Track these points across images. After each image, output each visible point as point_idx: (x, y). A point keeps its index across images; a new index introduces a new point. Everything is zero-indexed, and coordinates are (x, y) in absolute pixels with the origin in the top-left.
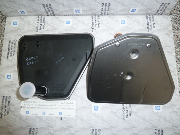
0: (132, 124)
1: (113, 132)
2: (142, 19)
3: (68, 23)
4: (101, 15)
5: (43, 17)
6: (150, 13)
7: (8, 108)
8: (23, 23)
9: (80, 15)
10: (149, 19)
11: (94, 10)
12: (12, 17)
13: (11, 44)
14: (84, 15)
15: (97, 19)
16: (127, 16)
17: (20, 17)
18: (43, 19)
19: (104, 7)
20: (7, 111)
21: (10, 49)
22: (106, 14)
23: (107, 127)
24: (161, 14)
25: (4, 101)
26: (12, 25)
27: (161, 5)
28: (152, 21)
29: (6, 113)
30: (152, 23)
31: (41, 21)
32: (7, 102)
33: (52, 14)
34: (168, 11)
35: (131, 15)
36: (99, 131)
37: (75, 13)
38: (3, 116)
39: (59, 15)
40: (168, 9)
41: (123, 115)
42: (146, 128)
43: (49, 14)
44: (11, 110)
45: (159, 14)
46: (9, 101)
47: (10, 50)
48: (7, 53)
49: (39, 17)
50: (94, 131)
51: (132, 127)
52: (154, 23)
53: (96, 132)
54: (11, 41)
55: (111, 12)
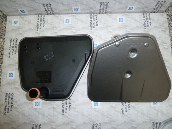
0: (131, 118)
1: (113, 126)
2: (139, 17)
3: (68, 21)
4: (100, 13)
5: (43, 16)
6: (146, 11)
7: (12, 105)
8: (24, 22)
9: (79, 13)
10: (145, 16)
11: (93, 8)
12: (13, 16)
13: (12, 42)
14: (83, 13)
15: (95, 17)
16: (124, 14)
17: (20, 16)
18: (42, 18)
19: (102, 5)
20: (10, 108)
21: (12, 47)
22: (104, 12)
23: (107, 122)
24: (157, 12)
25: (8, 98)
26: (13, 24)
27: (158, 3)
28: (148, 19)
29: (10, 110)
30: (149, 20)
31: (41, 20)
32: (10, 99)
33: (51, 13)
34: (163, 9)
35: (128, 12)
36: (100, 126)
37: (74, 12)
38: (6, 112)
39: (58, 14)
40: (164, 7)
41: (122, 109)
42: (145, 122)
43: (49, 13)
44: (14, 107)
45: (155, 11)
46: (12, 98)
47: (12, 49)
48: (9, 51)
49: (39, 16)
50: (95, 125)
51: (131, 121)
52: (150, 20)
53: (96, 126)
54: (13, 40)
55: (109, 10)
